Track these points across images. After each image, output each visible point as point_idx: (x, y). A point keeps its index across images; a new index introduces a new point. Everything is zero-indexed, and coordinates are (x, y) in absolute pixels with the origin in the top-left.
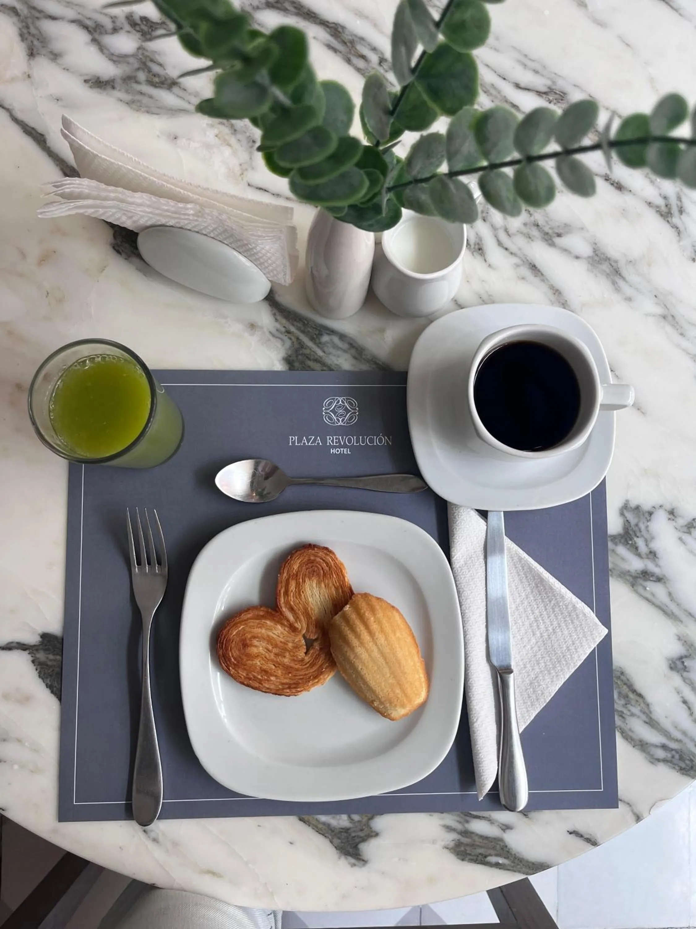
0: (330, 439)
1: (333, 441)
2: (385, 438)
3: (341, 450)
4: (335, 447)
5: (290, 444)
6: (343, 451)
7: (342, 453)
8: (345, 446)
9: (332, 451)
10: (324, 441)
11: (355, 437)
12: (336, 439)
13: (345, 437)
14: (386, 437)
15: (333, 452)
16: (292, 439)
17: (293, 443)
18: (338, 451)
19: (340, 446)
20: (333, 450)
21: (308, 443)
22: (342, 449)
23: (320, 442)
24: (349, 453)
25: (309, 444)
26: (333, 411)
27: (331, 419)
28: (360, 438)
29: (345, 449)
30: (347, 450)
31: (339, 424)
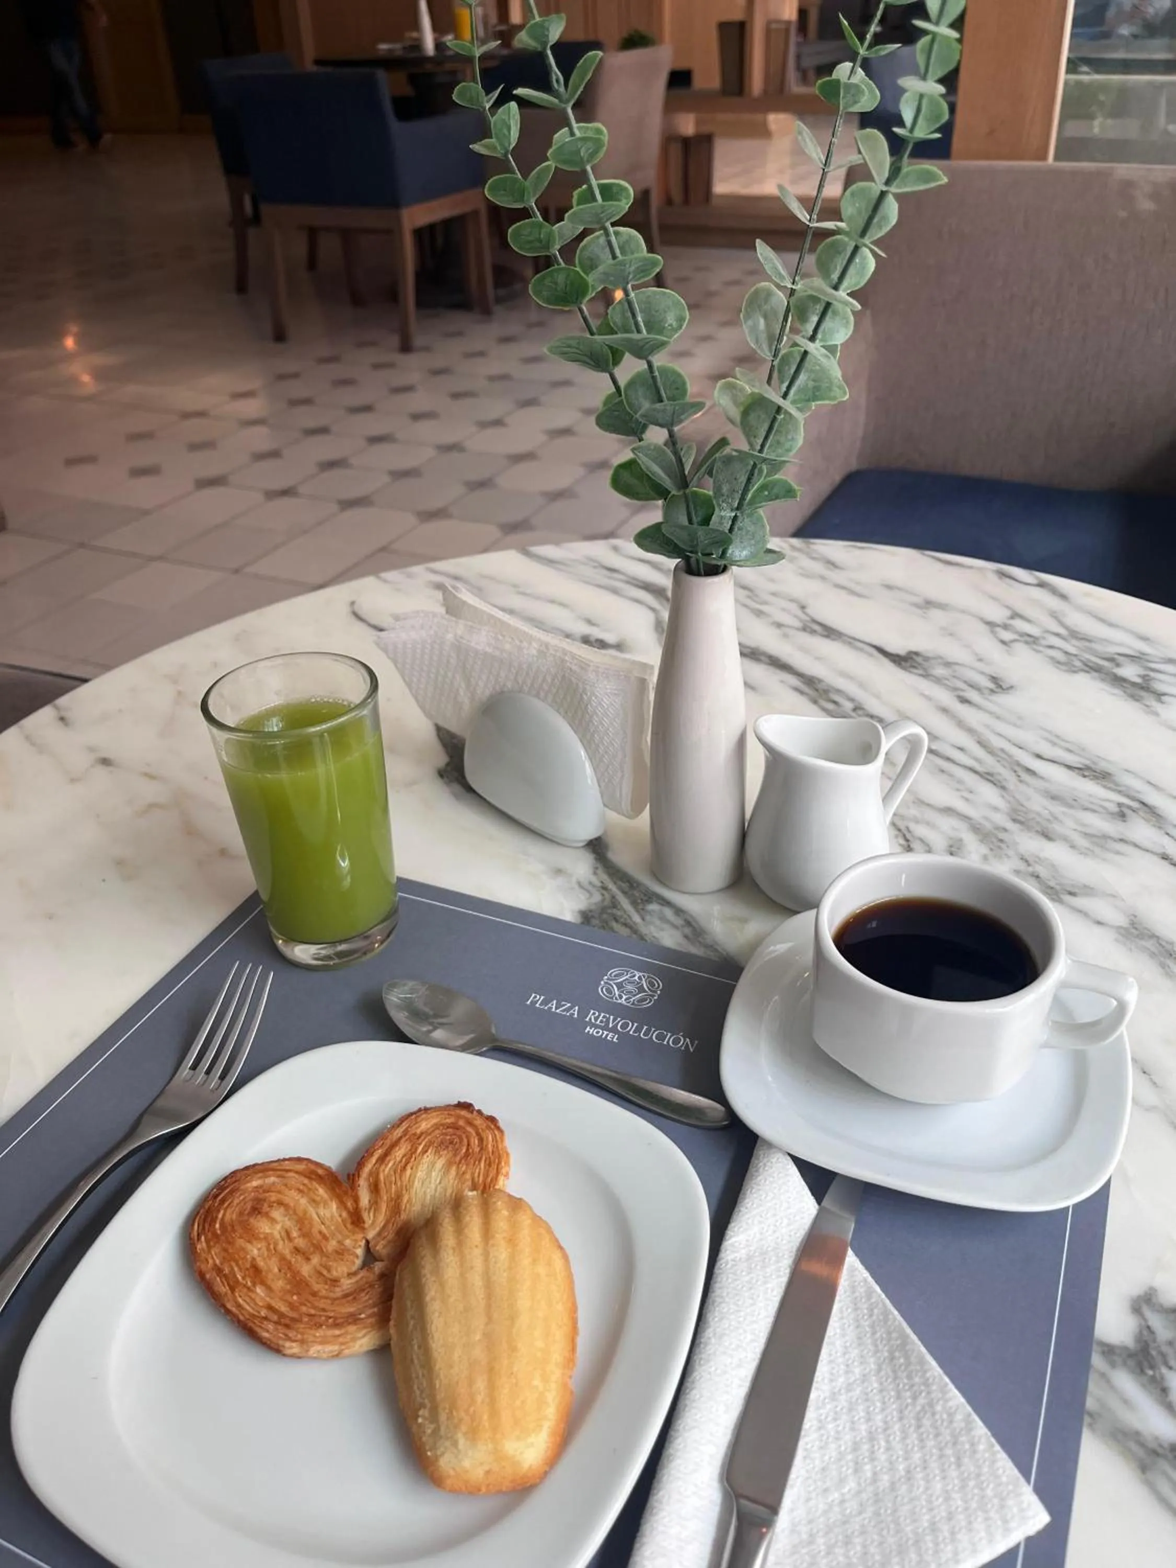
0: (594, 1014)
1: (596, 1019)
2: (685, 1040)
3: (603, 1033)
4: (596, 1027)
5: (528, 1003)
6: (607, 1035)
7: (604, 1036)
8: (614, 1030)
9: (588, 1029)
10: (583, 1013)
11: (636, 1024)
12: (604, 1017)
13: (619, 1019)
14: (688, 1040)
15: (589, 1032)
16: (535, 997)
17: (535, 1002)
18: (598, 1032)
19: (606, 1028)
20: (591, 1028)
21: (556, 1008)
22: (606, 1033)
23: (576, 1013)
24: (615, 1040)
25: (558, 1011)
26: (620, 986)
27: (609, 991)
28: (643, 1028)
29: (611, 1034)
30: (614, 1036)
31: (619, 1001)
